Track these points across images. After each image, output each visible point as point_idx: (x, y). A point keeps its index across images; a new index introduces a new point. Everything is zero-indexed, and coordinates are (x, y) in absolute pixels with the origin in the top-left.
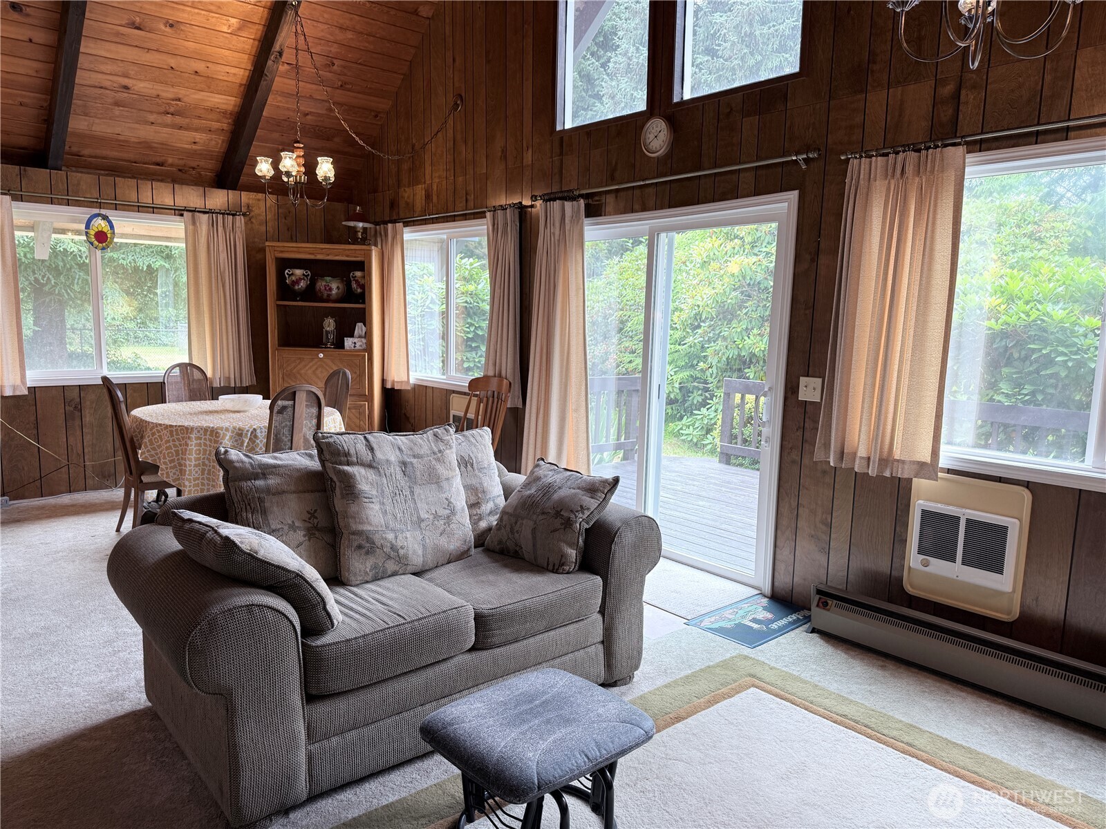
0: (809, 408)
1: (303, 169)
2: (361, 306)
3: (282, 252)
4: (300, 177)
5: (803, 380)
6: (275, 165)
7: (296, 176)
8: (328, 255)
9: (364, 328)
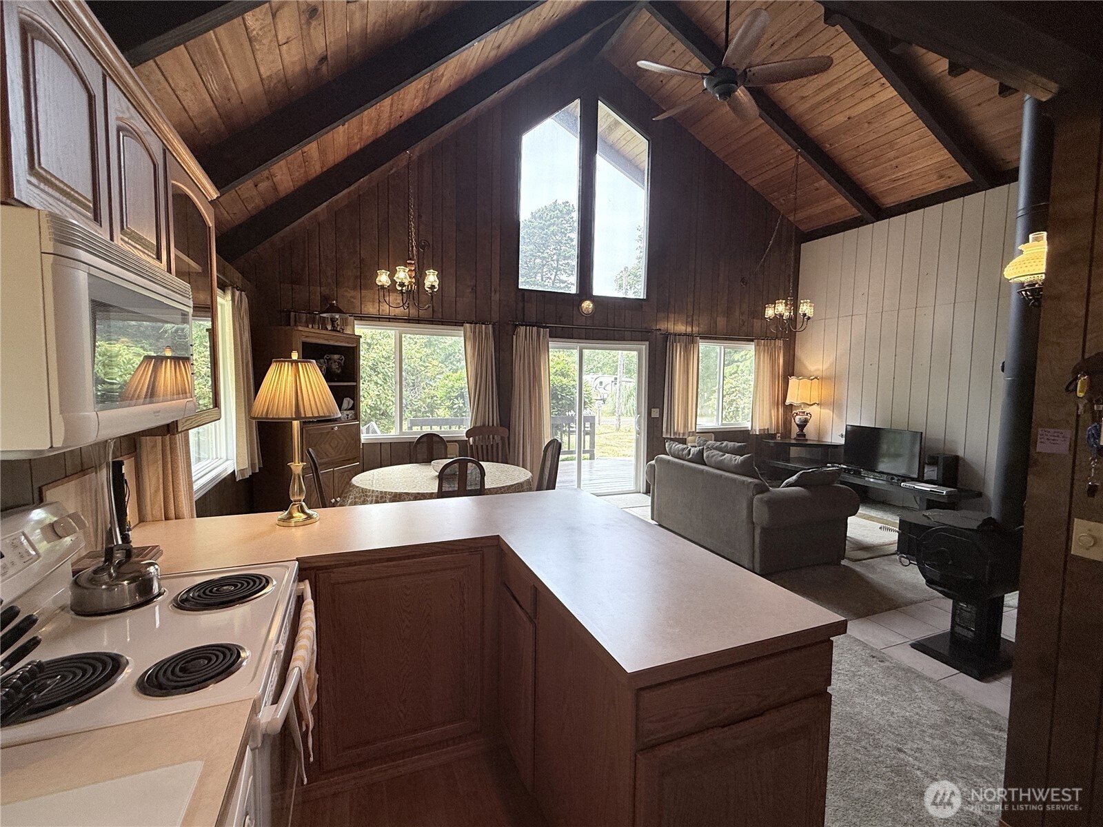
0: (655, 420)
1: (414, 280)
2: (354, 384)
3: (307, 337)
4: (412, 286)
5: (653, 410)
6: (391, 277)
7: (408, 286)
8: (337, 342)
9: (352, 402)
